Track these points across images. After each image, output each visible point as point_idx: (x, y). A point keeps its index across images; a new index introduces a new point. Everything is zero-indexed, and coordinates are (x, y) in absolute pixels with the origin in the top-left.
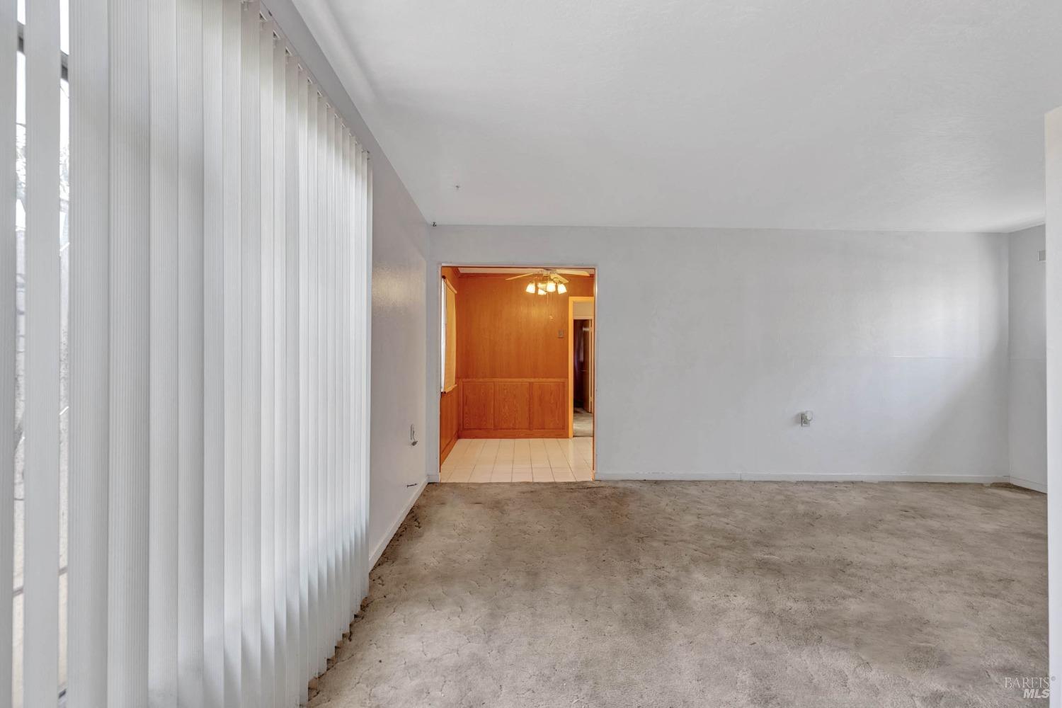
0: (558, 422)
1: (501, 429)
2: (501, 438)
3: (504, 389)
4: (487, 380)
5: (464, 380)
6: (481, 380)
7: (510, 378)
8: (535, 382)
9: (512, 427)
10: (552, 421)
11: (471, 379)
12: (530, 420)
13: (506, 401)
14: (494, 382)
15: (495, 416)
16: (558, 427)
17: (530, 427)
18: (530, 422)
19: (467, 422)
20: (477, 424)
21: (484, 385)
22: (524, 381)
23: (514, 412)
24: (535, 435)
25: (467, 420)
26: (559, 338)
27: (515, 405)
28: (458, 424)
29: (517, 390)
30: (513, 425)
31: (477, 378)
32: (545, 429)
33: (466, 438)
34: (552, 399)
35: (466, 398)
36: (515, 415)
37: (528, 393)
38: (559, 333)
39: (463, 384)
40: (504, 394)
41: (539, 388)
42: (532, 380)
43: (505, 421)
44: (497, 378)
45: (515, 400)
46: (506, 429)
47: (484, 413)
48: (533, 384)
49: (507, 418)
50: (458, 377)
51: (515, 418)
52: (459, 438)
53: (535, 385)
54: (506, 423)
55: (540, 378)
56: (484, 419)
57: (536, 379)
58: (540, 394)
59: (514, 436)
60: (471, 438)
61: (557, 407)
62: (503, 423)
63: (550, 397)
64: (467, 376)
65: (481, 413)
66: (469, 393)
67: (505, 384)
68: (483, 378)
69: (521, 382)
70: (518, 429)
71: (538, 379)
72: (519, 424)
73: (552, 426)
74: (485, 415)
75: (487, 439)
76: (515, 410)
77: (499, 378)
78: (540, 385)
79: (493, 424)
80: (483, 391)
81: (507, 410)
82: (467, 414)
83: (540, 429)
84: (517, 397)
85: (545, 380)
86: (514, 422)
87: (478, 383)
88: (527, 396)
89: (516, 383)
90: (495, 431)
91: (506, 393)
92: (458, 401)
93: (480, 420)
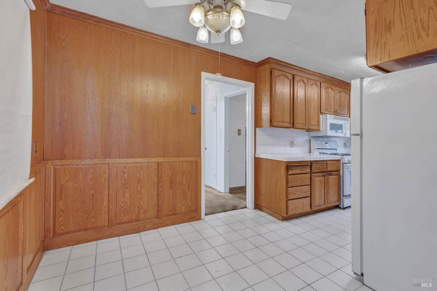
1: (119, 224)
2: (119, 236)
3: (124, 173)
4: (97, 161)
5: (58, 162)
6: (88, 161)
7: (132, 157)
8: (164, 162)
9: (135, 218)
10: (184, 204)
11: (71, 161)
12: (158, 207)
13: (128, 187)
14: (109, 164)
15: (111, 207)
16: (190, 209)
17: (159, 214)
18: (158, 210)
19: (61, 223)
20: (80, 224)
21: (93, 169)
22: (151, 161)
23: (138, 199)
24: (165, 223)
25: (62, 220)
26: (191, 114)
27: (139, 190)
28: (44, 231)
29: (142, 172)
30: (136, 215)
31: (80, 159)
32: (176, 215)
33: (59, 247)
34: (184, 180)
35: (61, 189)
36: (139, 203)
37: (157, 174)
38: (192, 109)
39: (54, 168)
40: (123, 178)
41: (170, 168)
42: (160, 160)
43: (125, 213)
44: (113, 158)
45: (139, 184)
46: (127, 222)
47: (93, 205)
48: (162, 164)
49: (128, 208)
50: (45, 159)
51: (139, 207)
52: (47, 250)
53: (164, 165)
54: (126, 216)
55: (171, 157)
56: (93, 214)
57: (166, 158)
58: (171, 175)
59: (139, 228)
60: (69, 245)
61: (189, 188)
62: (122, 215)
63: (182, 178)
64: (63, 157)
65: (87, 207)
66: (67, 181)
67: (126, 166)
68: (91, 158)
69: (148, 163)
70: (143, 220)
71: (168, 158)
72: (144, 213)
73: (183, 209)
74: (93, 209)
75: (97, 242)
76: (139, 197)
77: (116, 158)
78: (171, 164)
79: (107, 220)
80: (91, 176)
81: (128, 199)
82: (63, 211)
83: (170, 215)
84: (142, 181)
85: (175, 159)
86: (137, 212)
87: (81, 166)
88: (155, 178)
89: (140, 164)
90: (111, 227)
91: (126, 178)
92: (45, 194)
93: (86, 218)
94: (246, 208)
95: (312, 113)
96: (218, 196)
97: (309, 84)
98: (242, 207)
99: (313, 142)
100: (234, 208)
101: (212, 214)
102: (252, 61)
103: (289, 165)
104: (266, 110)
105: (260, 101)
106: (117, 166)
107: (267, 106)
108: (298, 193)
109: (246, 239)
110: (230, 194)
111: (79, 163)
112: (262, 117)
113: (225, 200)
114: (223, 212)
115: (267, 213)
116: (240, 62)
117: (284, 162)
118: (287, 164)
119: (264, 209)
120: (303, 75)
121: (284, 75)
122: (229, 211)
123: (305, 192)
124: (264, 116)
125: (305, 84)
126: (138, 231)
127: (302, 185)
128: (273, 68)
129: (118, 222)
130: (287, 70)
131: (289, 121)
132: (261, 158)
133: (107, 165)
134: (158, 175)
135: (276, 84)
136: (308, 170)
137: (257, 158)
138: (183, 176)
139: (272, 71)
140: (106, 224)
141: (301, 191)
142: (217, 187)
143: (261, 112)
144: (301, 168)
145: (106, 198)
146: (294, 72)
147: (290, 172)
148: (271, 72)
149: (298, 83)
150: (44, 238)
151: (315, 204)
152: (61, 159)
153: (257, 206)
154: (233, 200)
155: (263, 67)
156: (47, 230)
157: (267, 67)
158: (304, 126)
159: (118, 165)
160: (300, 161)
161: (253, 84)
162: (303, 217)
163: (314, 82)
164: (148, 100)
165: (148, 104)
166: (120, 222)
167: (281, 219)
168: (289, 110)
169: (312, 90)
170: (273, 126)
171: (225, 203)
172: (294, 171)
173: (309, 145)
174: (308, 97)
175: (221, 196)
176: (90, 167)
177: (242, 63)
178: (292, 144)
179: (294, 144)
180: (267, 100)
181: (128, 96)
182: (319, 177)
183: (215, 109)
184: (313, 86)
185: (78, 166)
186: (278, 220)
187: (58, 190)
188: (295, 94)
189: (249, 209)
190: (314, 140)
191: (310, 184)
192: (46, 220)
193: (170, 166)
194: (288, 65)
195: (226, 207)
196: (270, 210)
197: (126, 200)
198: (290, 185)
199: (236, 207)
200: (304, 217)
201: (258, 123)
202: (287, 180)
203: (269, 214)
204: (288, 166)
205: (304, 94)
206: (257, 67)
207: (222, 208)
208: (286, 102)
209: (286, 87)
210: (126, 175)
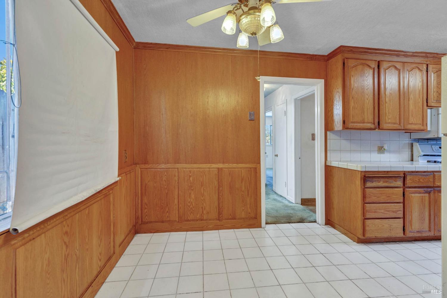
0: (249, 210)
1: (187, 221)
2: (187, 231)
3: (190, 176)
4: (169, 166)
5: (143, 166)
6: (163, 166)
7: (196, 163)
8: (224, 168)
9: (199, 218)
10: (243, 210)
11: (151, 165)
12: (219, 210)
13: (193, 189)
14: (178, 168)
15: (180, 205)
16: (249, 216)
17: (220, 217)
18: (219, 212)
19: (146, 213)
20: (158, 216)
21: (166, 172)
22: (212, 167)
23: (202, 201)
24: (226, 225)
25: (146, 212)
26: (249, 120)
27: (202, 193)
28: (135, 218)
29: (205, 177)
30: (200, 215)
31: (158, 164)
32: (236, 219)
33: (145, 233)
34: (243, 186)
35: (145, 187)
36: (202, 204)
37: (217, 179)
38: (250, 115)
39: (141, 170)
40: (189, 181)
41: (230, 174)
42: (221, 166)
43: (191, 212)
44: (181, 163)
45: (202, 188)
46: (193, 220)
47: (167, 203)
48: (222, 170)
49: (193, 208)
50: (135, 164)
51: (202, 208)
52: (137, 233)
53: (224, 170)
54: (192, 214)
55: (230, 163)
56: (167, 210)
57: (226, 164)
58: (230, 180)
59: (202, 227)
60: (151, 233)
61: (248, 195)
62: (189, 214)
63: (241, 184)
64: (146, 162)
65: (163, 203)
66: (149, 181)
67: (191, 171)
68: (165, 163)
69: (209, 168)
70: (206, 220)
71: (227, 164)
72: (207, 214)
73: (243, 215)
74: (167, 205)
75: (170, 233)
76: (202, 199)
77: (184, 163)
78: (230, 171)
79: (177, 215)
80: (165, 178)
81: (193, 199)
82: (147, 205)
83: (230, 219)
84: (205, 184)
85: (235, 165)
86: (201, 213)
87: (159, 170)
88: (216, 183)
89: (203, 169)
90: (180, 223)
91: (192, 180)
92: (135, 190)
93: (162, 212)
94: (315, 222)
95: (411, 107)
96: (287, 206)
97: (406, 70)
98: (311, 221)
99: (417, 146)
100: (301, 221)
101: (274, 224)
102: (319, 54)
103: (367, 175)
104: (338, 110)
105: (331, 100)
106: (184, 171)
107: (339, 105)
108: (382, 211)
109: (303, 255)
110: (301, 205)
111: (157, 167)
112: (334, 118)
113: (293, 211)
114: (287, 223)
115: (340, 232)
116: (305, 58)
117: (360, 172)
118: (363, 174)
119: (337, 226)
120: (395, 59)
121: (363, 64)
122: (295, 223)
123: (393, 212)
124: (336, 116)
125: (399, 71)
126: (202, 229)
127: (388, 201)
128: (347, 58)
129: (186, 219)
130: (369, 57)
131: (372, 120)
132: (332, 166)
133: (177, 169)
134: (219, 179)
135: (352, 77)
136: (399, 183)
137: (328, 166)
138: (242, 183)
139: (345, 61)
140: (177, 220)
141: (386, 209)
142: (288, 196)
143: (332, 113)
144: (387, 180)
145: (176, 197)
146: (379, 58)
147: (369, 184)
148: (344, 63)
149: (387, 71)
150: (135, 224)
151: (412, 229)
152: (145, 163)
153: (329, 222)
154: (302, 211)
155: (333, 60)
156: (137, 218)
157: (339, 59)
158: (396, 126)
159: (185, 169)
160: (384, 172)
161: (323, 81)
162: (391, 243)
163: (414, 66)
164: (208, 111)
165: (209, 114)
166: (187, 219)
167: (357, 241)
168: (372, 107)
169: (412, 77)
170: (347, 128)
171: (292, 214)
172: (374, 183)
173: (410, 150)
174: (404, 87)
175: (291, 206)
176: (165, 171)
177: (307, 59)
178: (381, 150)
179: (384, 149)
180: (339, 97)
181: (192, 109)
182: (420, 193)
183: (285, 113)
184: (412, 72)
185: (156, 170)
186: (353, 241)
187: (144, 188)
188: (382, 86)
189: (318, 224)
190: (418, 144)
191: (402, 201)
192: (136, 210)
193: (229, 172)
194: (369, 51)
195: (292, 219)
196: (344, 228)
197: (192, 201)
198: (367, 200)
199: (304, 220)
200: (393, 243)
201: (328, 126)
202: (364, 194)
203: (343, 234)
204: (365, 176)
205: (397, 84)
206: (328, 60)
207: (287, 219)
208: (367, 97)
209: (367, 79)
210: (191, 179)
